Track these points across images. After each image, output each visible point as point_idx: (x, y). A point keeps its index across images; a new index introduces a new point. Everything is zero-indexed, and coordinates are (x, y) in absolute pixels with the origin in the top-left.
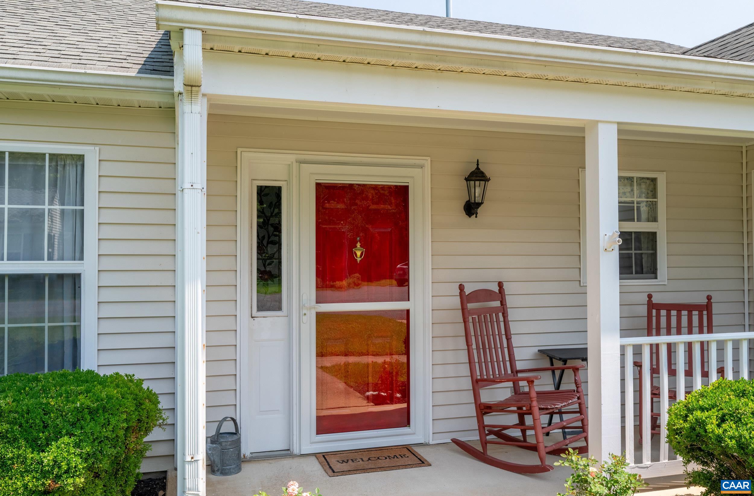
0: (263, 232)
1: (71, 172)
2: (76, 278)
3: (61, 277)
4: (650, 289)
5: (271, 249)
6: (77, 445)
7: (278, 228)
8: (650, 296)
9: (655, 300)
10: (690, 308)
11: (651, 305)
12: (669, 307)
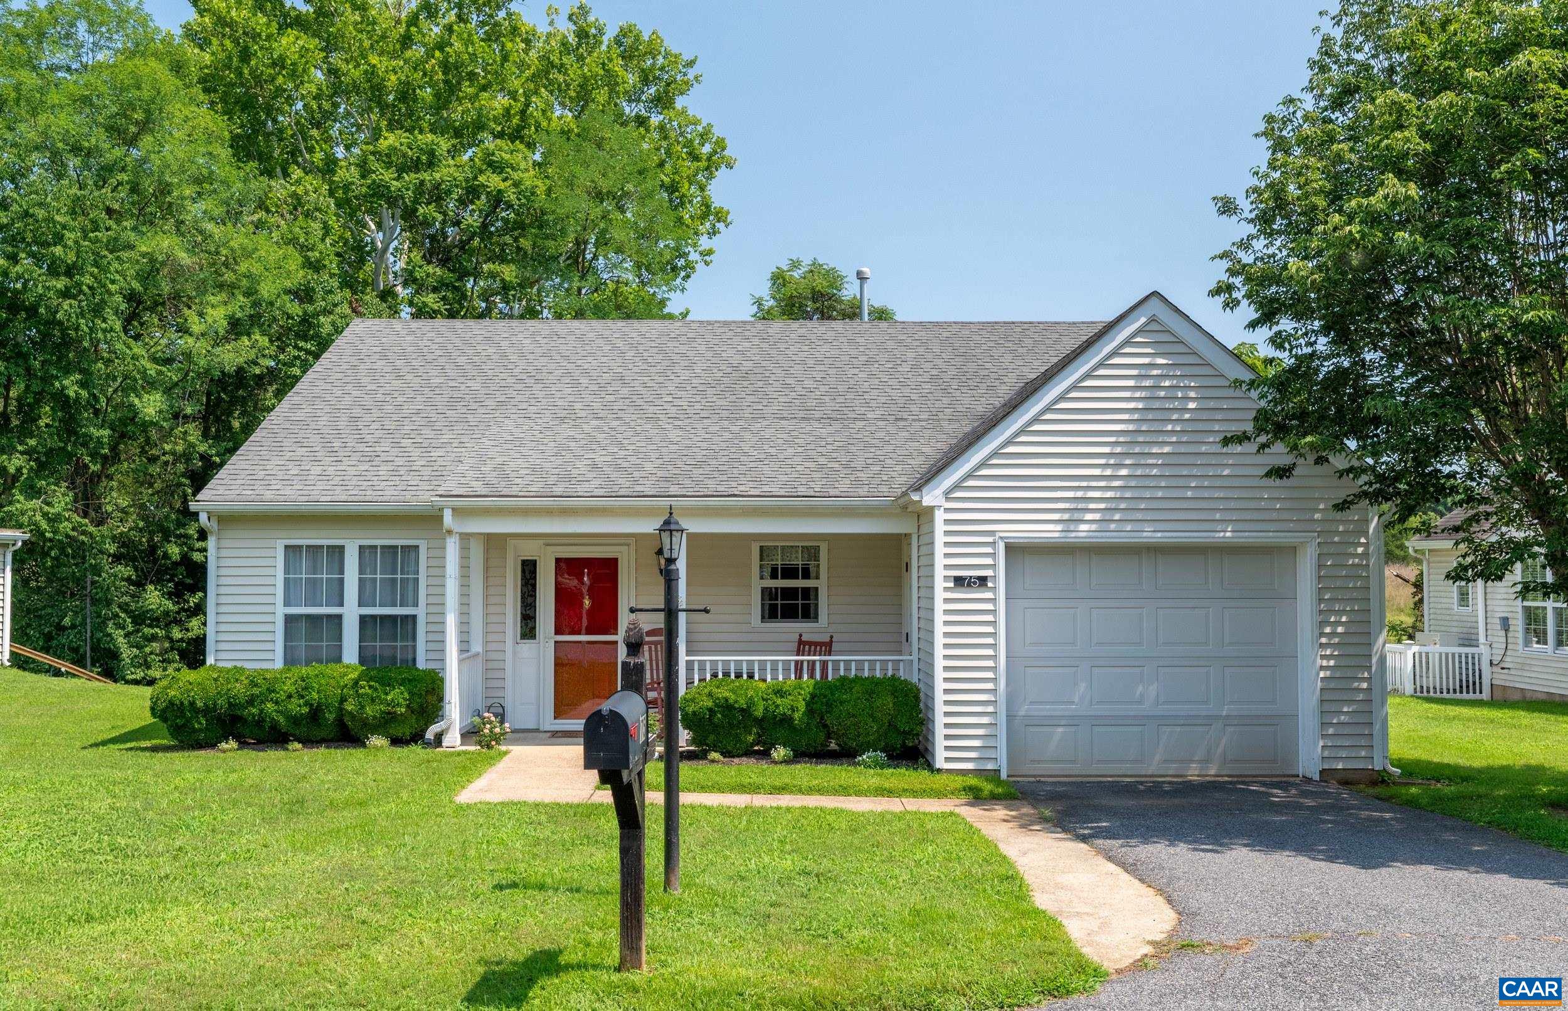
0: (525, 589)
1: (413, 555)
2: (414, 617)
3: (407, 616)
4: (800, 631)
5: (530, 600)
6: (402, 693)
7: (534, 586)
8: (801, 636)
9: (803, 639)
10: (821, 644)
11: (801, 642)
12: (810, 644)
